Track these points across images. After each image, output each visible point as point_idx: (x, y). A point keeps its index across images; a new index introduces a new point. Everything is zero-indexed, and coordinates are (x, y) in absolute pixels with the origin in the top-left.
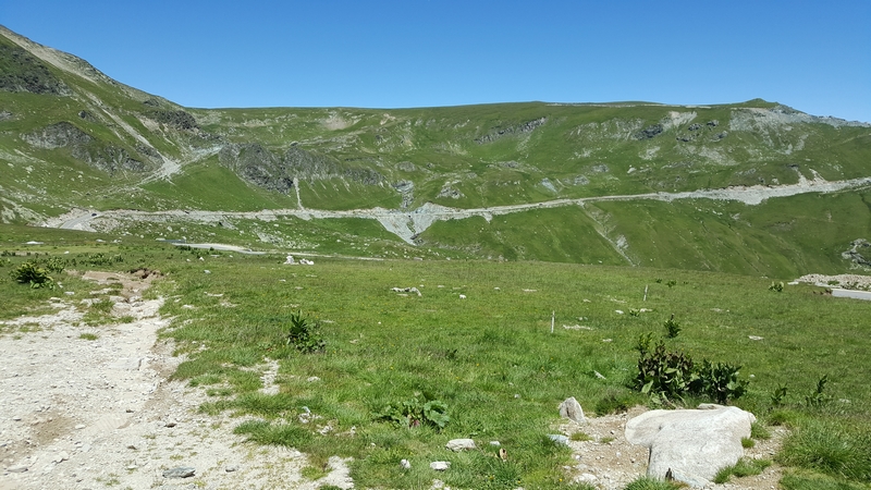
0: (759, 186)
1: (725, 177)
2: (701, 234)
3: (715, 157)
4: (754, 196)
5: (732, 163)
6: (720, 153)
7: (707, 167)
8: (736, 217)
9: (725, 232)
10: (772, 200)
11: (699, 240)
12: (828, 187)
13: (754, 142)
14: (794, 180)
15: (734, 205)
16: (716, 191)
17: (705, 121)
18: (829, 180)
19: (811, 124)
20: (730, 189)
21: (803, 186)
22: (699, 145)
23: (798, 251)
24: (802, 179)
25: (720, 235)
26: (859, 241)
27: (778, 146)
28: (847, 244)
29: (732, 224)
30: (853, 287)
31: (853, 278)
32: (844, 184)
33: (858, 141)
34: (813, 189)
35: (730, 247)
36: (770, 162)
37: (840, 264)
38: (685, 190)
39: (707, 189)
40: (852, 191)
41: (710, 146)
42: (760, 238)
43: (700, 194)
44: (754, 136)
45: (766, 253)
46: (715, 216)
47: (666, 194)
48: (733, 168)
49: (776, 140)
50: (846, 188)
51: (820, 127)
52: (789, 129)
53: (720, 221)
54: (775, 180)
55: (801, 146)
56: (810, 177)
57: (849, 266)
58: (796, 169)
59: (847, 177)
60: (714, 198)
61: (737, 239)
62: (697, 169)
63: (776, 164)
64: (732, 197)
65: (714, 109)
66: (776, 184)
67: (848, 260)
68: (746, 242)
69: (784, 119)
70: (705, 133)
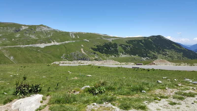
0: (43, 44)
1: (36, 42)
2: (31, 55)
3: (33, 37)
4: (42, 46)
5: (37, 38)
6: (34, 36)
7: (32, 39)
8: (39, 51)
9: (37, 54)
10: (47, 47)
11: (31, 56)
12: (57, 44)
13: (42, 34)
14: (50, 42)
15: (38, 48)
16: (34, 45)
17: (30, 29)
18: (58, 42)
19: (53, 31)
20: (37, 44)
21: (53, 43)
22: (29, 34)
23: (53, 57)
24: (52, 42)
25: (36, 55)
26: (64, 54)
27: (47, 35)
28: (62, 55)
29: (38, 52)
30: (63, 63)
31: (63, 62)
32: (60, 43)
33: (62, 35)
34: (54, 44)
35: (38, 57)
36: (45, 38)
37: (61, 59)
38: (27, 45)
39: (32, 44)
40: (62, 44)
41: (32, 34)
42: (45, 55)
43: (30, 45)
44: (42, 32)
45: (46, 58)
46: (34, 50)
47: (22, 45)
48: (38, 40)
49: (46, 34)
50: (61, 44)
51: (55, 31)
52: (49, 31)
53: (35, 51)
54: (47, 42)
55: (51, 35)
56: (54, 42)
57: (63, 59)
58: (51, 40)
59: (61, 42)
60: (34, 46)
61: (39, 55)
62: (29, 40)
63: (47, 39)
64: (38, 46)
65: (32, 26)
66: (47, 43)
67: (62, 58)
68: (42, 56)
69: (48, 29)
70: (31, 31)
